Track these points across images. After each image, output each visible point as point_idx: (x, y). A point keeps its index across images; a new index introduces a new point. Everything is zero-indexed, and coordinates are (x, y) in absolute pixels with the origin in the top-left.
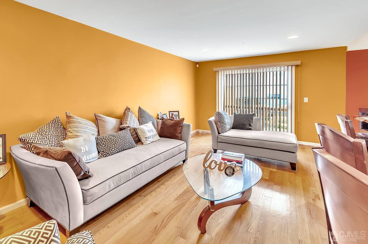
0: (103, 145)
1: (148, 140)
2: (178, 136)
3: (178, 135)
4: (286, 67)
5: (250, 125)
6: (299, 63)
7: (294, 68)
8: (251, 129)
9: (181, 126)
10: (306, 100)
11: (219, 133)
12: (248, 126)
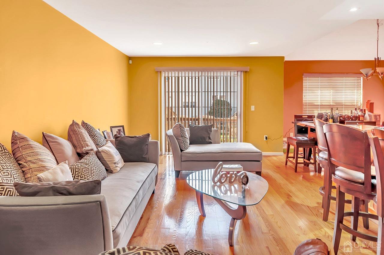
0: (79, 177)
1: (118, 165)
2: (145, 158)
3: (145, 156)
4: (236, 73)
5: (210, 138)
6: (247, 69)
7: (242, 74)
8: (211, 142)
9: (147, 145)
10: (253, 108)
11: (182, 151)
12: (207, 140)
